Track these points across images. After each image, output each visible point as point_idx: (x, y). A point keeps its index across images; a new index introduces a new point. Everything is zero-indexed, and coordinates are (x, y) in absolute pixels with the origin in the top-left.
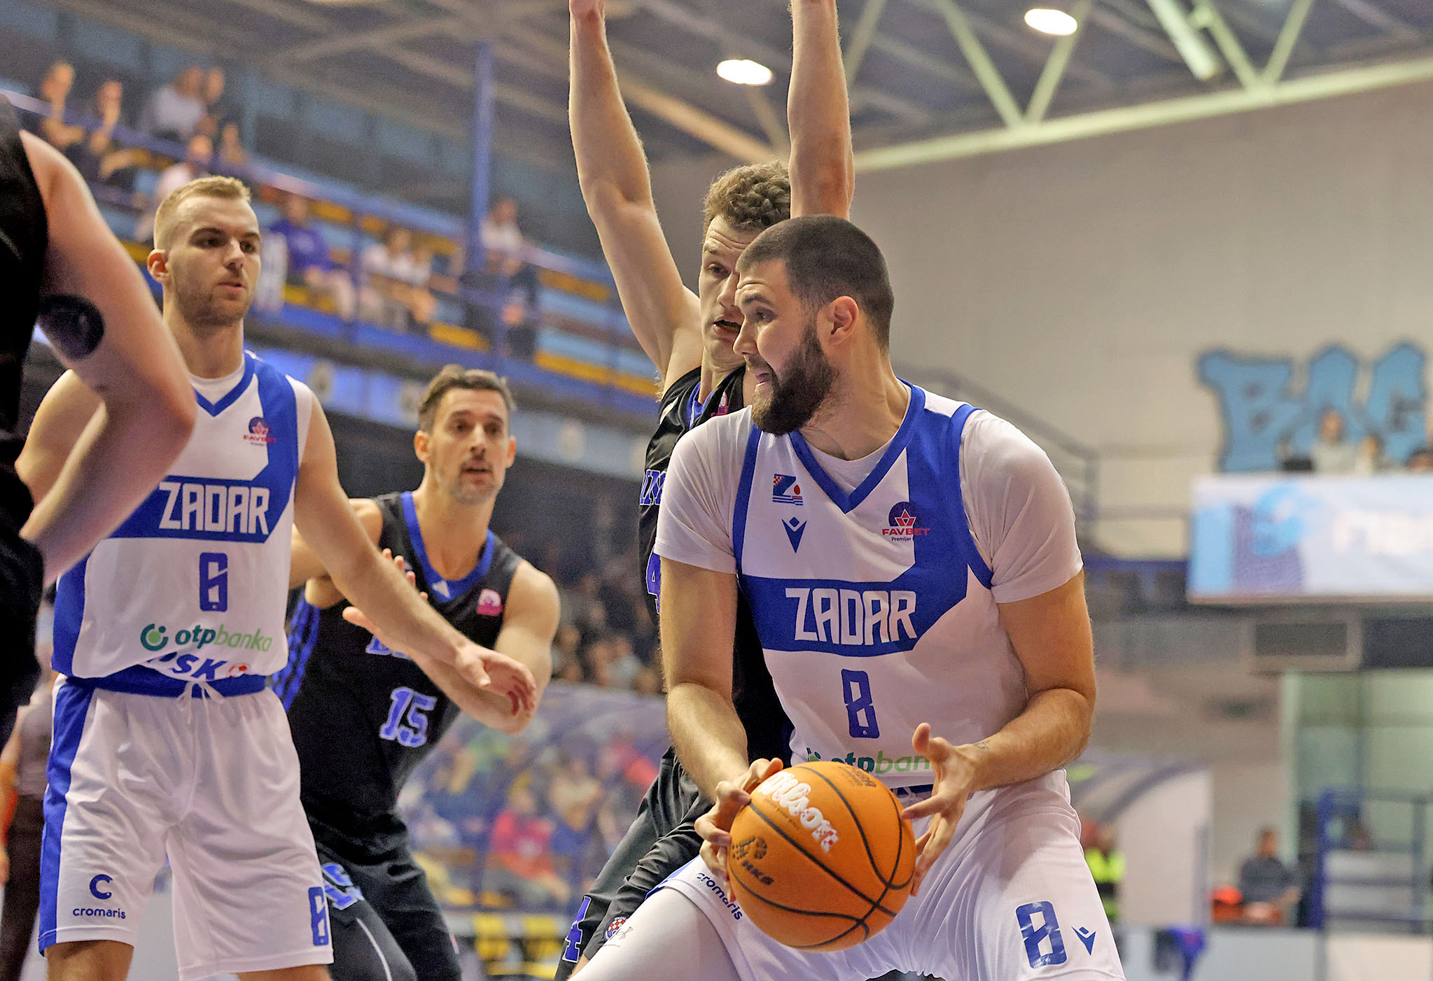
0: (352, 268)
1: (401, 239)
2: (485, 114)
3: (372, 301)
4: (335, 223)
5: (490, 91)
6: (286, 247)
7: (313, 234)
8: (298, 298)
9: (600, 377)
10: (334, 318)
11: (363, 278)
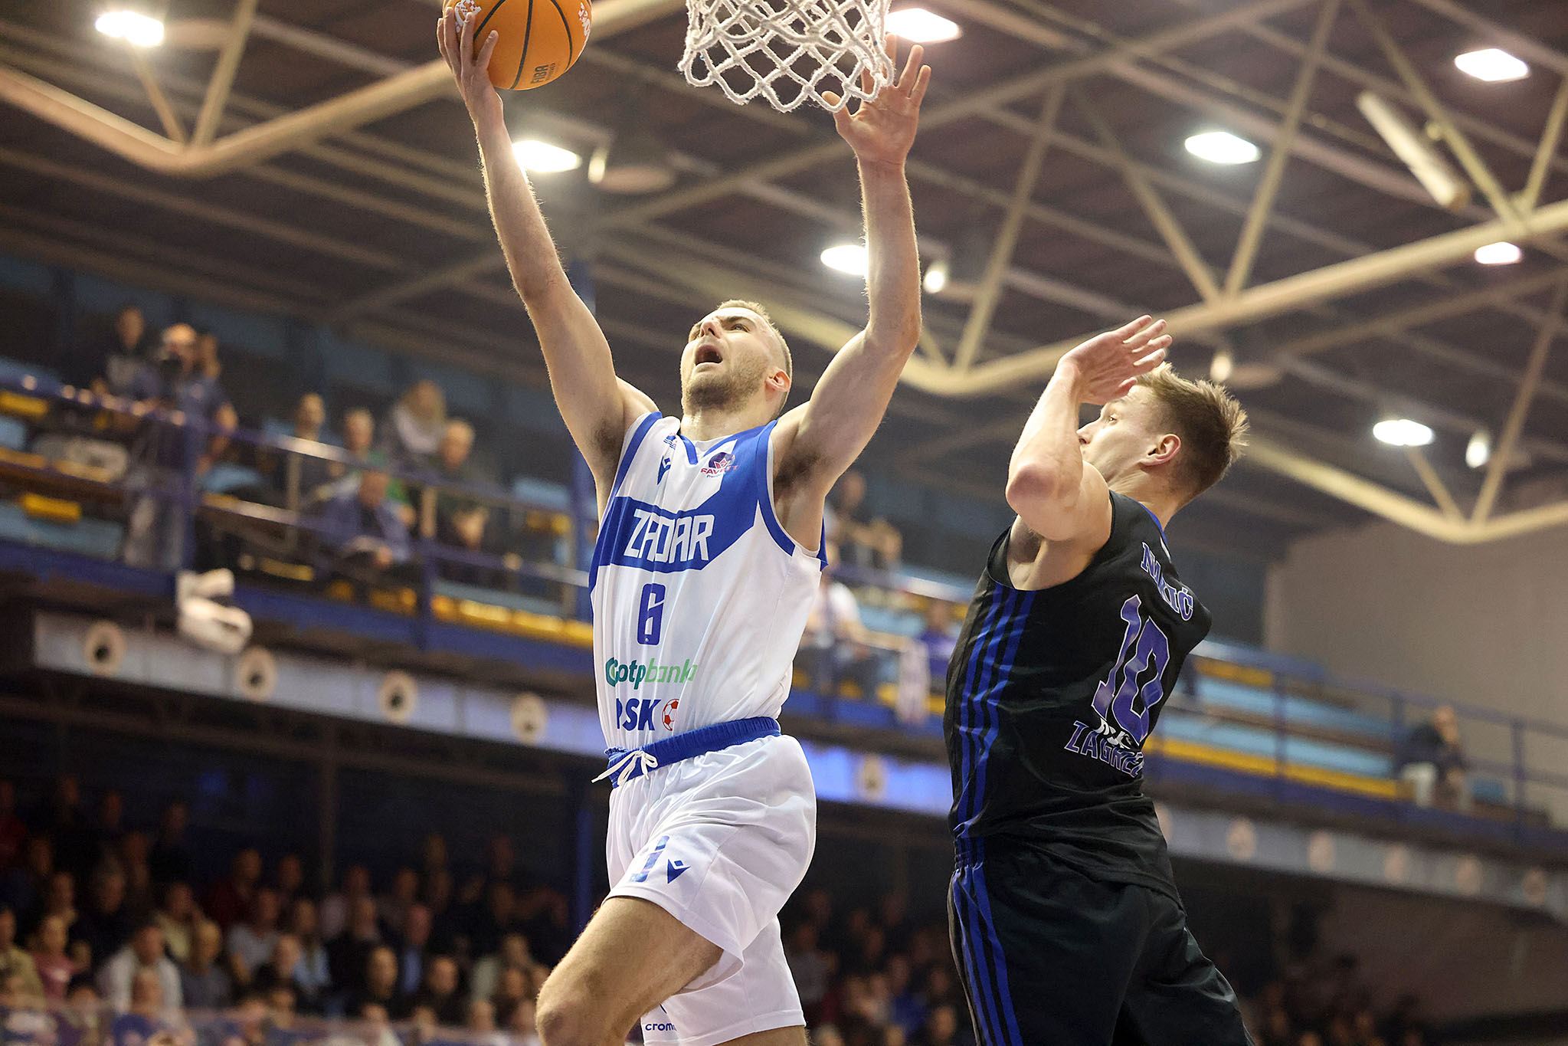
6: (928, 655)
9: (1270, 768)
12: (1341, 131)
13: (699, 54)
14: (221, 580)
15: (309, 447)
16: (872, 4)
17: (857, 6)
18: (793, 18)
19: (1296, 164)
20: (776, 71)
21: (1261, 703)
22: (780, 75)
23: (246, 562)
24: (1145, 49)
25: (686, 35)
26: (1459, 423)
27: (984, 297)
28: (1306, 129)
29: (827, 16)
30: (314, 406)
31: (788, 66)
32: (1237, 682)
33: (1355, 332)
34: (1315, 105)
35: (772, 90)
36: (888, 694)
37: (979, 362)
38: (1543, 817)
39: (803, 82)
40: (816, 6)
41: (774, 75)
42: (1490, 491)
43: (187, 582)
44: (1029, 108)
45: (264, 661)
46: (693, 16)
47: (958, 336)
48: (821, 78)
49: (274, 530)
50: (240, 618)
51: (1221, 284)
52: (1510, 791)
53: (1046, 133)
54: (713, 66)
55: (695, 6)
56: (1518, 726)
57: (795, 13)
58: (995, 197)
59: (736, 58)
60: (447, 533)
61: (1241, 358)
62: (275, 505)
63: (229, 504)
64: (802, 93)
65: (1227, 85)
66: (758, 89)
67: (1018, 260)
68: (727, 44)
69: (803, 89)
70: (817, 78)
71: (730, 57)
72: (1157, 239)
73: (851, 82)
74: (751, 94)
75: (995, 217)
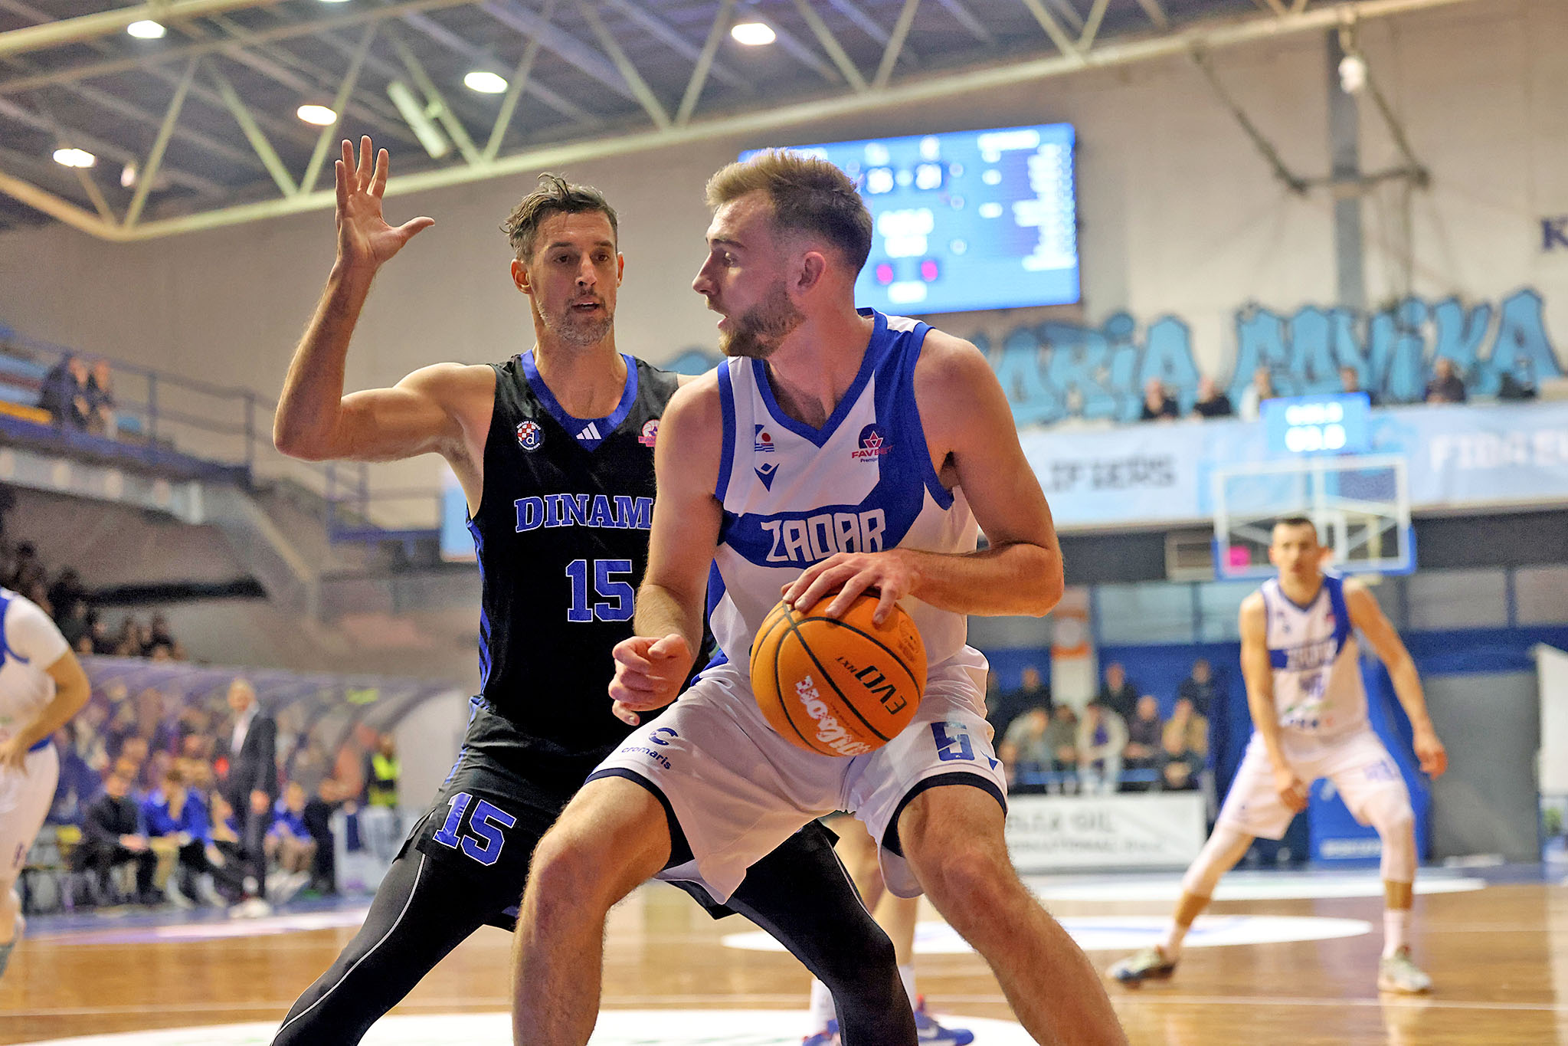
26: (116, 153)
38: (170, 444)
42: (138, 204)
52: (145, 424)
56: (152, 377)
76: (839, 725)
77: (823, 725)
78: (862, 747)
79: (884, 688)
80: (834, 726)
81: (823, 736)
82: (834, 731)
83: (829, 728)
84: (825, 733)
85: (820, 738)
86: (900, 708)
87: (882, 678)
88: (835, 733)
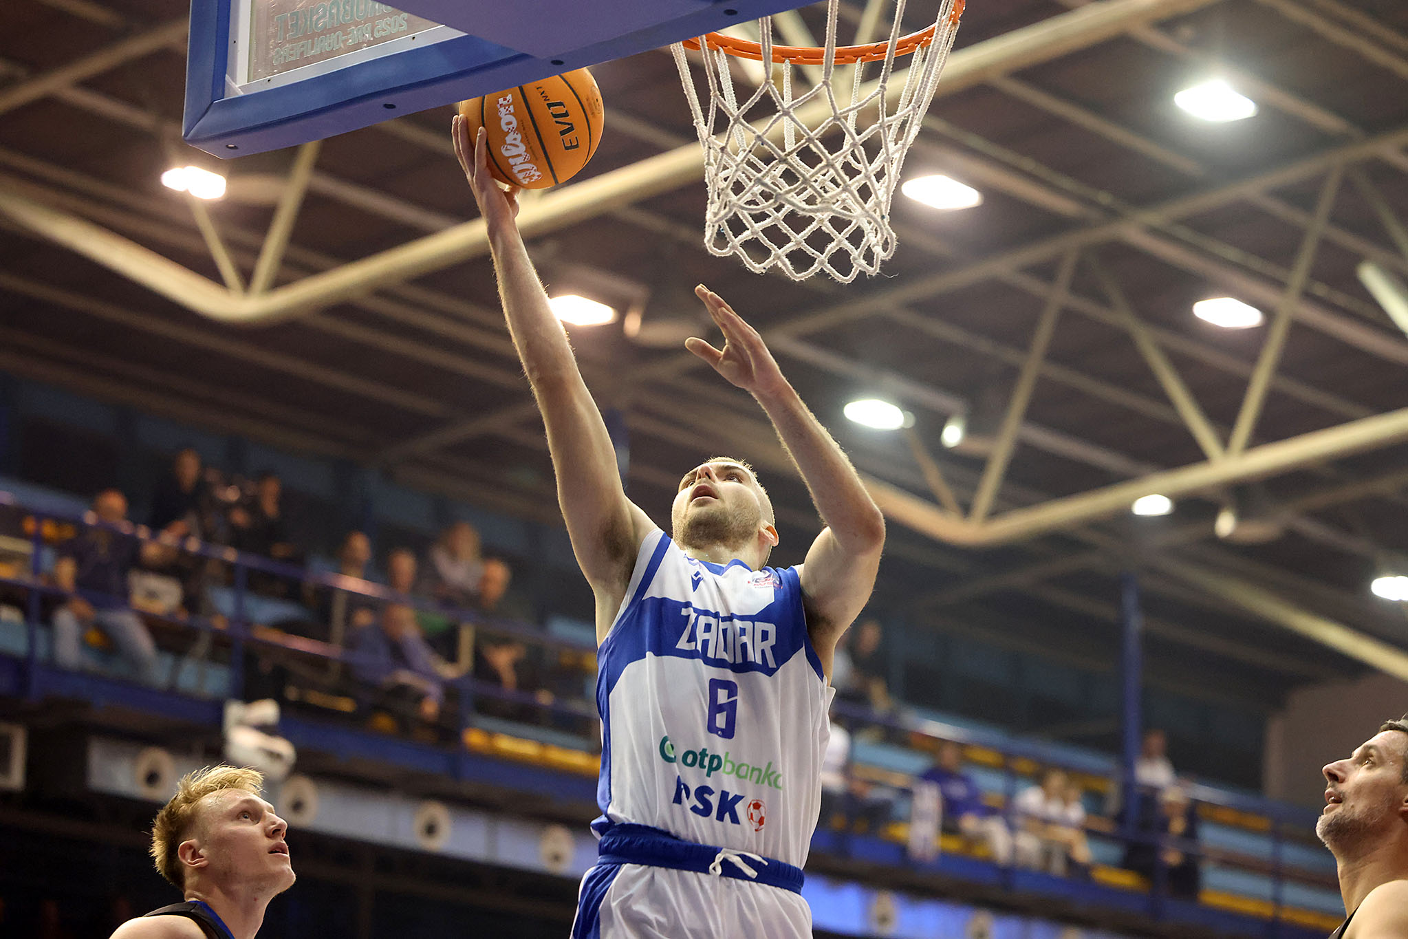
0: (1006, 811)
1: (1056, 780)
2: (1133, 647)
3: (1029, 844)
4: (987, 767)
5: (1136, 623)
6: (941, 794)
7: (965, 780)
8: (953, 845)
9: (1267, 911)
10: (990, 864)
11: (1019, 821)
12: (1341, 299)
13: (720, 226)
14: (267, 711)
15: (353, 583)
16: (882, 181)
17: (867, 181)
18: (807, 194)
19: (1298, 329)
20: (790, 244)
21: (1259, 847)
22: (795, 248)
23: (292, 693)
24: (1154, 217)
25: (706, 210)
27: (999, 451)
28: (1308, 296)
29: (838, 190)
30: (360, 545)
31: (802, 240)
32: (1237, 827)
33: (1354, 491)
34: (1316, 275)
35: (787, 261)
36: (900, 832)
37: (994, 513)
39: (816, 255)
40: (830, 183)
41: (789, 247)
43: (235, 711)
44: (1045, 271)
45: (306, 789)
46: (711, 191)
47: (974, 488)
48: (834, 251)
49: (318, 663)
50: (283, 747)
51: (1225, 442)
53: (1059, 296)
54: (733, 237)
55: (713, 180)
57: (810, 189)
58: (1010, 355)
59: (754, 230)
60: (483, 668)
61: (1243, 515)
62: (319, 639)
63: (275, 637)
64: (816, 265)
65: (1232, 254)
66: (774, 259)
67: (1032, 416)
68: (743, 214)
69: (817, 261)
70: (829, 252)
71: (748, 229)
72: (1163, 398)
73: (859, 255)
74: (768, 263)
75: (1011, 375)
76: (521, 141)
77: (509, 139)
78: (533, 172)
79: (565, 124)
80: (518, 142)
81: (507, 149)
82: (517, 146)
83: (514, 142)
84: (509, 147)
85: (503, 151)
86: (572, 147)
87: (566, 114)
88: (517, 149)
